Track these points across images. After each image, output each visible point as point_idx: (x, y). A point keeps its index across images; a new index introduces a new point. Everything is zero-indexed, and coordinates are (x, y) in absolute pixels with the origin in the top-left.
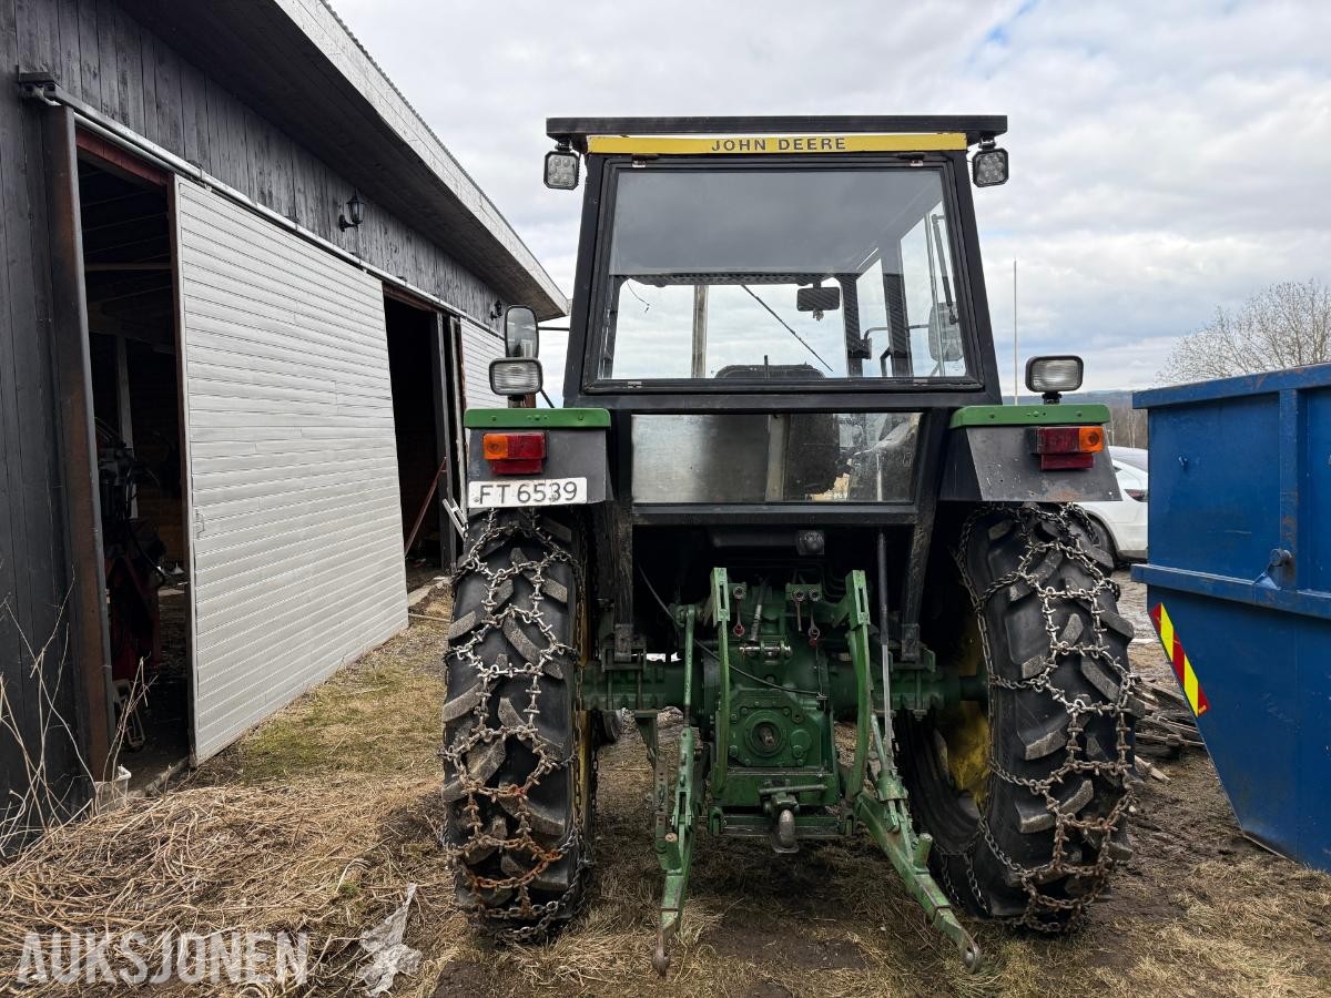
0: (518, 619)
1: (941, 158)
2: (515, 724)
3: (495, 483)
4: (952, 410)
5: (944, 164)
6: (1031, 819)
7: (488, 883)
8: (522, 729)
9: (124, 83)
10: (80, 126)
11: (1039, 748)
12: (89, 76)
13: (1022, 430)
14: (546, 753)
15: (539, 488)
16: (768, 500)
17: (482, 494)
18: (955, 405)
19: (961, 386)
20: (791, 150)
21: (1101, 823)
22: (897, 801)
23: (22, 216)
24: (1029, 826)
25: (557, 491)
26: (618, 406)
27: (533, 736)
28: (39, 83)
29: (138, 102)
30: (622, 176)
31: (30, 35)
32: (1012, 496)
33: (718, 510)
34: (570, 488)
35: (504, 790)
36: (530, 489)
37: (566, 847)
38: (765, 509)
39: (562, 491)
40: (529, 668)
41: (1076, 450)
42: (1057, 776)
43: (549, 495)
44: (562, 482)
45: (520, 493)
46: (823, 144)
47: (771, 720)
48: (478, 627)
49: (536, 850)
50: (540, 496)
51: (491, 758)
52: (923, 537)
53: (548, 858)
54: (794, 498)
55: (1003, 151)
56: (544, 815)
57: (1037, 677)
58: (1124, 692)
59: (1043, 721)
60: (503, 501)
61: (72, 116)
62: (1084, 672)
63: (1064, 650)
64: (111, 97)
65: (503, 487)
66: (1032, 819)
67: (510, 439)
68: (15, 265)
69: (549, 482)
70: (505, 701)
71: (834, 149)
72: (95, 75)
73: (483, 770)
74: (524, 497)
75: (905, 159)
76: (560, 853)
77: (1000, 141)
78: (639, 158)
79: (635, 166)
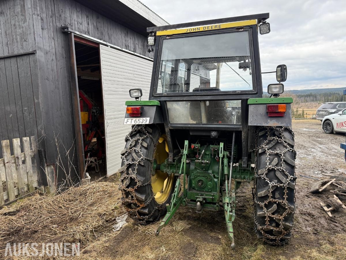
0: (135, 150)
1: (249, 28)
2: (132, 174)
3: (130, 119)
4: (247, 99)
5: (249, 29)
7: (129, 210)
8: (134, 176)
9: (88, 24)
10: (75, 36)
11: (261, 194)
12: (80, 24)
13: (265, 105)
14: (138, 182)
15: (139, 120)
16: (203, 123)
17: (127, 121)
18: (248, 98)
19: (250, 93)
20: (207, 30)
21: (279, 217)
22: (228, 203)
23: (63, 58)
24: (259, 215)
25: (143, 121)
26: (161, 100)
27: (135, 178)
28: (66, 28)
29: (92, 29)
30: (164, 41)
31: (65, 17)
32: (258, 124)
33: (189, 126)
34: (146, 120)
35: (130, 189)
36: (137, 120)
37: (147, 204)
38: (201, 126)
39: (144, 121)
40: (135, 162)
41: (277, 111)
42: (266, 202)
43: (141, 122)
44: (144, 119)
45: (135, 121)
46: (215, 27)
47: (202, 179)
48: (126, 152)
49: (138, 204)
50: (139, 122)
51: (127, 182)
52: (244, 134)
53: (142, 206)
54: (210, 123)
55: (268, 23)
56: (139, 196)
57: (262, 174)
58: (287, 181)
59: (264, 187)
60: (131, 123)
61: (73, 34)
62: (276, 174)
63: (270, 168)
64: (85, 29)
65: (132, 119)
66: (260, 213)
67: (132, 108)
68: (62, 69)
69: (141, 118)
70: (130, 169)
71: (218, 28)
72: (81, 24)
73: (126, 184)
74: (136, 122)
75: (238, 29)
76: (145, 205)
77: (267, 21)
78: (168, 36)
79: (167, 38)
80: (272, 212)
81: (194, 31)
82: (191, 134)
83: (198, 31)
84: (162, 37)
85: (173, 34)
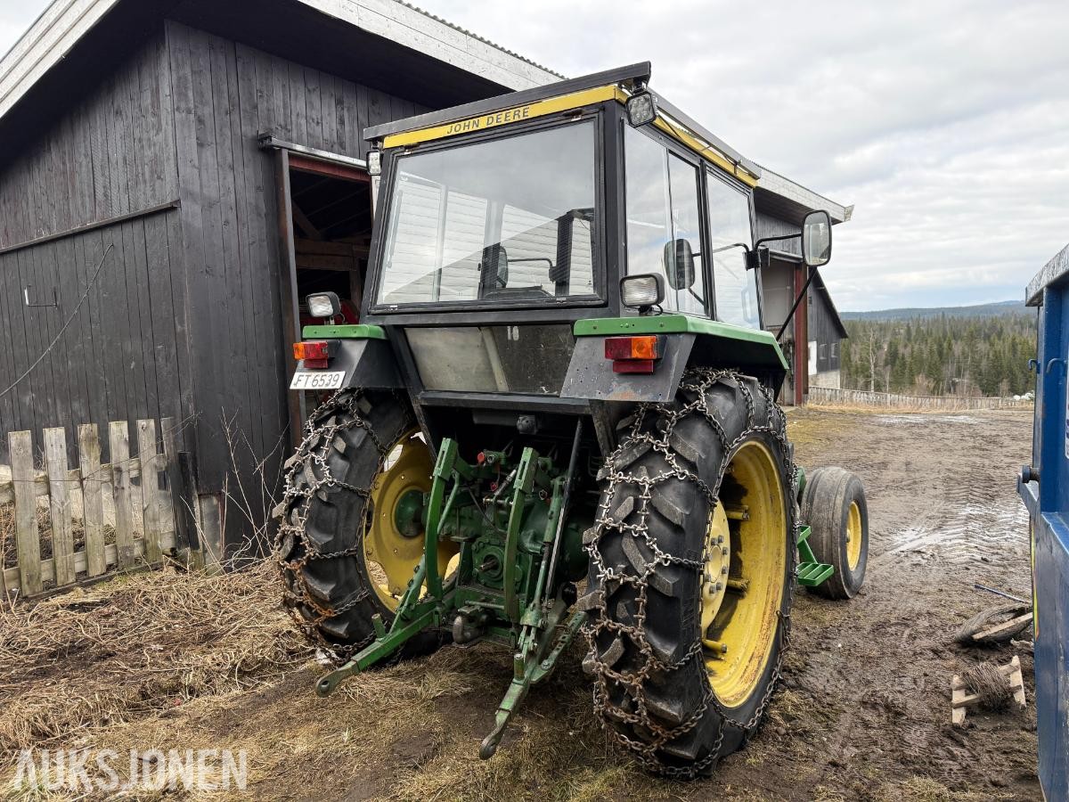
1: (594, 110)
2: (296, 525)
3: (305, 374)
5: (596, 115)
8: (300, 529)
9: (342, 122)
10: (291, 157)
12: (313, 125)
13: (603, 340)
14: (311, 546)
15: (323, 378)
16: (500, 391)
17: (298, 380)
19: (589, 303)
20: (496, 123)
21: (631, 679)
22: (529, 628)
23: (259, 215)
25: (330, 380)
26: (385, 323)
27: (302, 534)
28: (266, 138)
30: (401, 161)
31: (269, 110)
32: (583, 394)
33: (466, 397)
34: (336, 378)
35: (293, 565)
36: (319, 378)
37: (341, 611)
38: (494, 398)
39: (332, 380)
40: (308, 491)
41: (628, 357)
42: (596, 629)
43: (326, 382)
44: (334, 374)
45: (314, 380)
46: (515, 115)
47: (495, 554)
48: (294, 464)
49: (316, 607)
52: (600, 425)
53: (325, 614)
54: (516, 390)
55: (647, 93)
56: (316, 585)
57: (590, 544)
58: (648, 569)
60: (305, 385)
61: (285, 153)
62: (623, 546)
63: (609, 526)
64: (331, 135)
65: (308, 376)
66: (588, 662)
67: (305, 346)
68: (255, 245)
69: (329, 374)
71: (522, 118)
72: (318, 123)
73: (286, 551)
74: (315, 383)
75: (569, 117)
76: (335, 613)
78: (408, 147)
79: (406, 153)
80: (613, 662)
81: (466, 130)
82: (476, 420)
83: (475, 128)
84: (396, 151)
85: (420, 143)
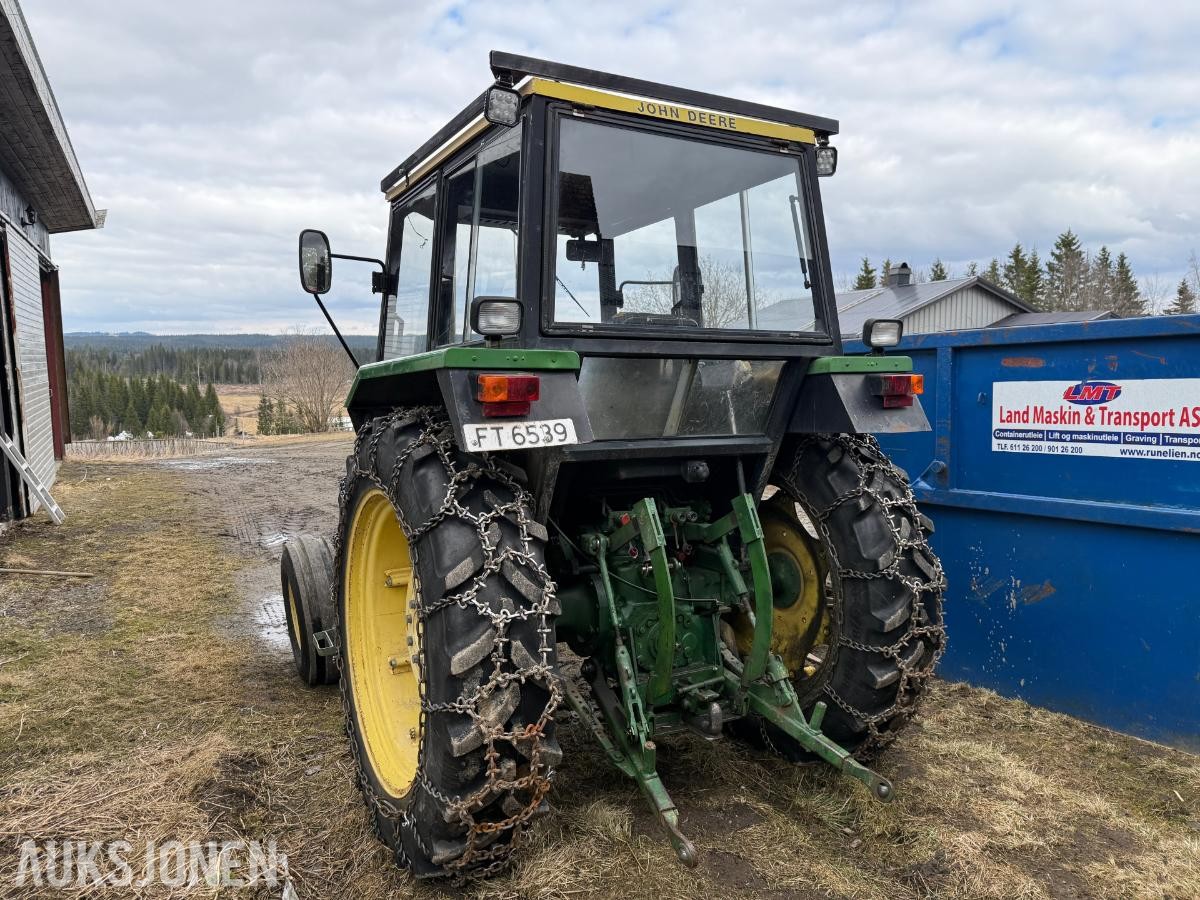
0: (515, 561)
1: (798, 148)
5: (802, 155)
6: (884, 677)
8: (538, 669)
11: (893, 623)
14: (557, 688)
15: (531, 430)
16: (665, 435)
17: (479, 437)
20: (697, 122)
25: (548, 433)
30: (564, 122)
34: (560, 429)
36: (523, 431)
39: (552, 432)
42: (904, 640)
43: (542, 437)
44: (551, 423)
45: (514, 435)
46: (720, 121)
48: (479, 572)
50: (533, 438)
56: (548, 749)
57: (888, 568)
60: (500, 444)
62: (916, 561)
63: (906, 545)
65: (497, 429)
67: (510, 381)
69: (538, 423)
70: (517, 644)
71: (728, 127)
73: (501, 715)
74: (519, 439)
75: (777, 145)
77: (833, 140)
78: (580, 107)
79: (575, 114)
80: (915, 663)
81: (663, 116)
83: (674, 118)
84: (557, 104)
85: (597, 107)
